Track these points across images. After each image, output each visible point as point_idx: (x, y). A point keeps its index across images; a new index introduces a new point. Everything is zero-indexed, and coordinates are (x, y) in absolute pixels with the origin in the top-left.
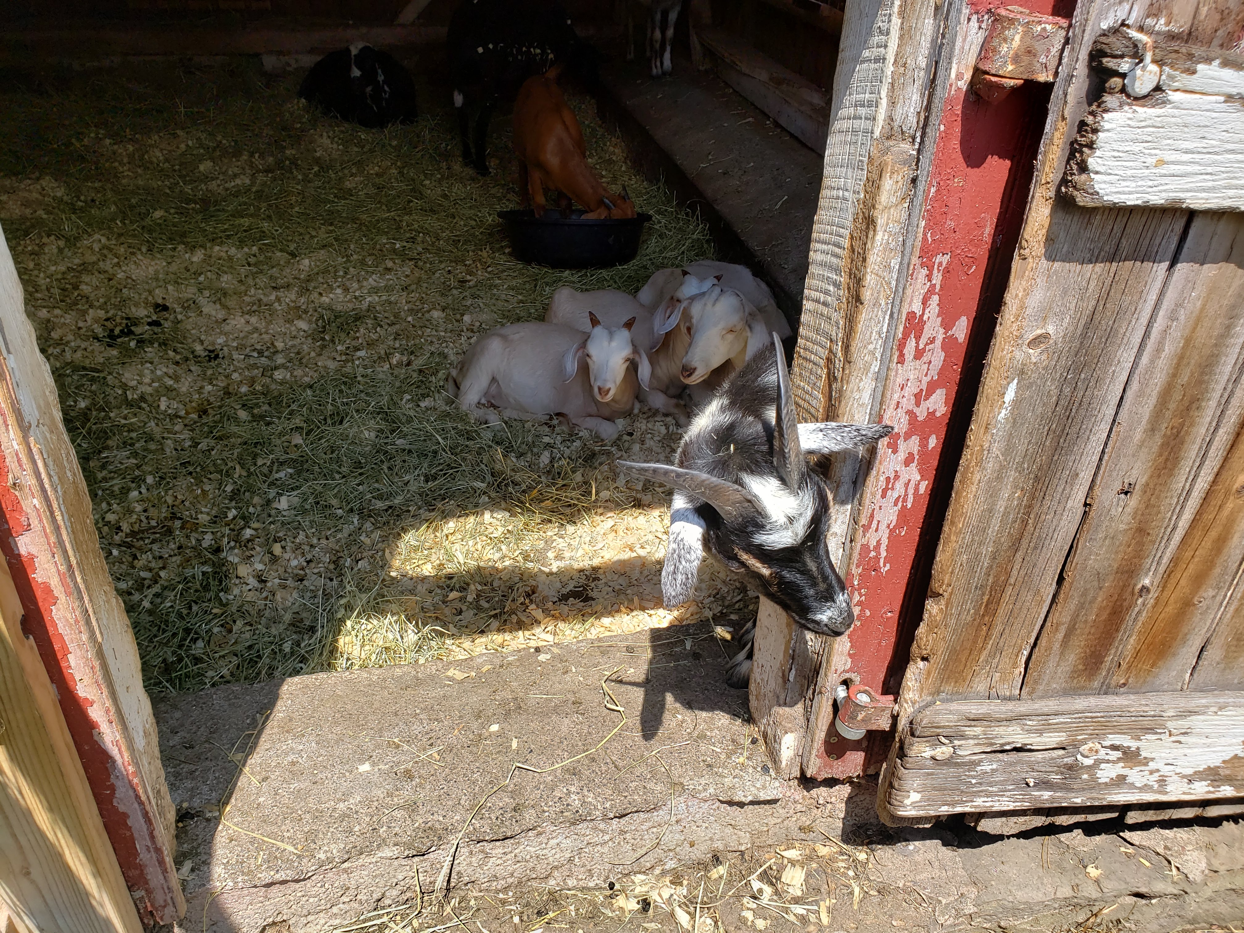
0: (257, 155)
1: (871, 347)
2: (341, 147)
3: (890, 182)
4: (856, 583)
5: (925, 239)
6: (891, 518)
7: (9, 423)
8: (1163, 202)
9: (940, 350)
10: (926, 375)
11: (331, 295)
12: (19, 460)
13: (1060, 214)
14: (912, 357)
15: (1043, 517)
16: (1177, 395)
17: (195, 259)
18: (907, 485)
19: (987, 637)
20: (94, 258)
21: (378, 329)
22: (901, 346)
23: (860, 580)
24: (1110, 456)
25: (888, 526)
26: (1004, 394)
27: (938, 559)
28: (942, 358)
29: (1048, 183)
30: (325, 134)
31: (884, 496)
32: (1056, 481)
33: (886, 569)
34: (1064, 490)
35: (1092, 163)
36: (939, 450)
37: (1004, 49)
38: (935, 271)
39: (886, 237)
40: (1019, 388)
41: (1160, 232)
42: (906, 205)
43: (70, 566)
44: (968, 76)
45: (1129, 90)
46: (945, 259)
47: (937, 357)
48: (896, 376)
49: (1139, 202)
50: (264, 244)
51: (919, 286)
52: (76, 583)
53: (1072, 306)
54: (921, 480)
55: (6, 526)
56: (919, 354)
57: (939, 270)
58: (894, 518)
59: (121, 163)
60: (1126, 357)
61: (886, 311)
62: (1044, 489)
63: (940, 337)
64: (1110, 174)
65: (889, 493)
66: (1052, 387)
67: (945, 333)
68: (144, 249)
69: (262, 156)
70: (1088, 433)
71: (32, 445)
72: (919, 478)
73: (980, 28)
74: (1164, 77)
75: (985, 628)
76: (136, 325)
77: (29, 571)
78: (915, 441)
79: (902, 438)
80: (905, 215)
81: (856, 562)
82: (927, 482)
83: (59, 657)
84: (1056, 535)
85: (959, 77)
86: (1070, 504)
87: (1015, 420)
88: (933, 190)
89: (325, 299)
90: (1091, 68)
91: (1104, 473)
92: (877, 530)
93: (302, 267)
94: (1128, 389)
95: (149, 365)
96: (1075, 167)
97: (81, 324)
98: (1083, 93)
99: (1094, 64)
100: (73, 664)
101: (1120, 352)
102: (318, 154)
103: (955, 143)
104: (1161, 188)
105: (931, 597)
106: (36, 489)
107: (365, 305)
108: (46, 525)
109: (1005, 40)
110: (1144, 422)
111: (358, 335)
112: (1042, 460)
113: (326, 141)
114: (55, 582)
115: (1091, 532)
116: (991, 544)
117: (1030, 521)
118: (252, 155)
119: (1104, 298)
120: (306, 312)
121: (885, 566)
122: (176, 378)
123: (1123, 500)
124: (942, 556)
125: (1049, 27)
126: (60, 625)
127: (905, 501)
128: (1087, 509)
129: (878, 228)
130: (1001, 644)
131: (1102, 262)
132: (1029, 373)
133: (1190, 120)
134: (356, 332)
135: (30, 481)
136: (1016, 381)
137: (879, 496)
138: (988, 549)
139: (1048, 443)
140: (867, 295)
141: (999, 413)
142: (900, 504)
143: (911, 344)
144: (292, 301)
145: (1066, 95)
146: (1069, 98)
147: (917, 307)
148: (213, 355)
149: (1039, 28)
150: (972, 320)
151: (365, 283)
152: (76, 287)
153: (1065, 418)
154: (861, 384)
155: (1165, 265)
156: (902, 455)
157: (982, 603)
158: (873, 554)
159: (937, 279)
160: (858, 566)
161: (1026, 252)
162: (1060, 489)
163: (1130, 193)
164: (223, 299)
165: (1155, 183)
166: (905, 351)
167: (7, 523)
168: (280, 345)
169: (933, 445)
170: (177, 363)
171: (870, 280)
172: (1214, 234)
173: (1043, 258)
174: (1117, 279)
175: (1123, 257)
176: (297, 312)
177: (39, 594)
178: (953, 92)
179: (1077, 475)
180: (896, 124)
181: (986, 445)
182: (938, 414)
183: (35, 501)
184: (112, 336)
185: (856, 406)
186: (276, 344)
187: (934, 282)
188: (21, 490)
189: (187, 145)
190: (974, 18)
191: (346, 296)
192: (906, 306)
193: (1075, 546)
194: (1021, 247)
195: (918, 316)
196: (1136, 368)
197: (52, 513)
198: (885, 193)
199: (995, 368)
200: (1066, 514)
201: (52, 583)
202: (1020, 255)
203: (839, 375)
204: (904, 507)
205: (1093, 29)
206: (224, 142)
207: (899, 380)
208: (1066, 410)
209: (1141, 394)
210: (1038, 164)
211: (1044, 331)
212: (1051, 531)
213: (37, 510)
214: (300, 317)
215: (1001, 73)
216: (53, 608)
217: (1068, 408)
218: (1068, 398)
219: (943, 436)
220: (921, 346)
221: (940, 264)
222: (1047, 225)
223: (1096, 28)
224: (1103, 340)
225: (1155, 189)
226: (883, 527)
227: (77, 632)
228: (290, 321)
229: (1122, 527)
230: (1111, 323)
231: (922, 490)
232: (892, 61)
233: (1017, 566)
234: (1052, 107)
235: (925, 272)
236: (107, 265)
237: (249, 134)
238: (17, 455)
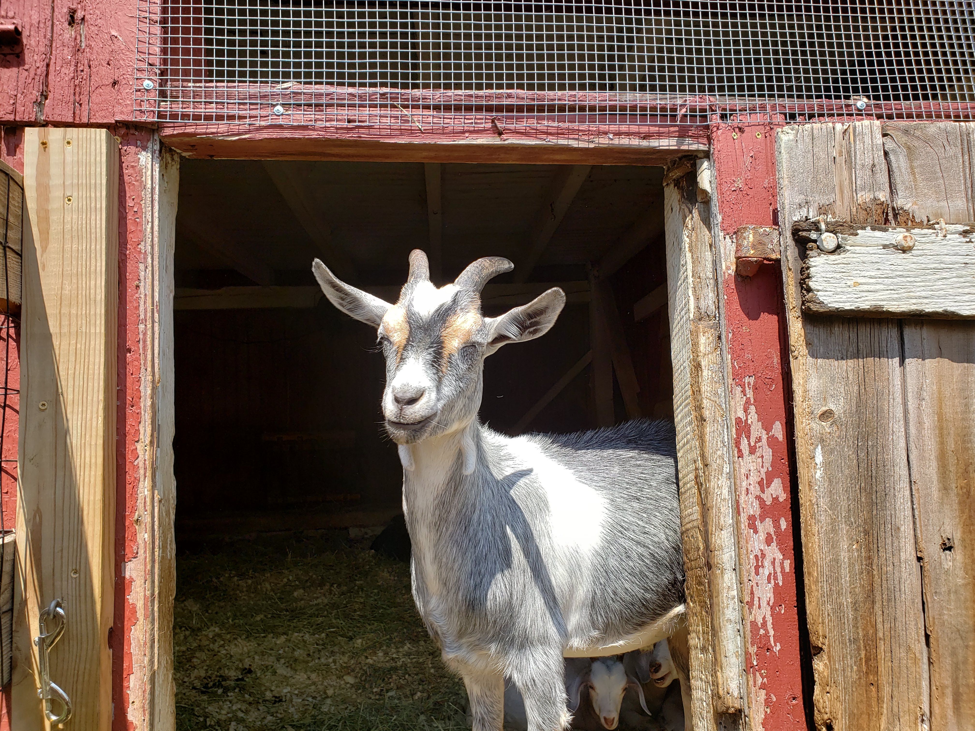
0: (335, 586)
1: (719, 453)
2: (396, 578)
3: (704, 338)
4: (755, 663)
5: (733, 367)
6: (768, 595)
7: (147, 474)
8: (869, 307)
9: (767, 447)
10: (762, 467)
11: (374, 658)
12: (145, 503)
13: (809, 327)
14: (747, 453)
15: (884, 568)
16: (952, 460)
17: (278, 642)
18: (773, 563)
19: (879, 700)
20: (207, 643)
21: (407, 676)
22: (738, 444)
23: (758, 659)
24: (920, 511)
25: (768, 604)
26: (814, 457)
27: (808, 612)
28: (771, 454)
29: (794, 308)
30: (386, 570)
31: (757, 573)
32: (882, 534)
33: (778, 649)
34: (892, 543)
35: (812, 284)
36: (791, 531)
37: (745, 243)
38: (747, 389)
39: (710, 374)
40: (824, 453)
41: (884, 338)
42: (719, 353)
43: (153, 594)
44: (734, 267)
45: (821, 247)
46: (752, 380)
47: (768, 453)
48: (740, 468)
49: (853, 308)
50: (331, 632)
51: (738, 399)
52: (153, 609)
53: (842, 390)
54: (784, 558)
55: (123, 553)
56: (752, 450)
57: (750, 389)
58: (771, 595)
59: (242, 592)
60: (898, 428)
61: (723, 426)
62: (875, 541)
63: (765, 437)
64: (827, 291)
65: (761, 570)
66: (850, 452)
67: (768, 434)
68: (244, 637)
69: (339, 585)
70: (892, 490)
71: (155, 495)
72: (781, 557)
73: (732, 242)
74: (840, 240)
75: (873, 689)
76: (225, 680)
77: (126, 591)
78: (768, 522)
79: (758, 520)
80: (719, 359)
81: (750, 640)
82: (789, 561)
83: (124, 676)
84: (902, 587)
85: (728, 268)
86: (903, 556)
87: (830, 479)
88: (730, 335)
89: (370, 661)
90: (794, 240)
91: (921, 526)
92: (759, 607)
93: (356, 645)
94: (910, 454)
95: (228, 703)
96: (805, 292)
97: (186, 679)
98: (797, 254)
99: (796, 237)
100: (131, 685)
101: (891, 425)
102: (379, 584)
103: (736, 306)
104: (863, 299)
105: (815, 655)
106: (149, 526)
107: (399, 664)
108: (148, 555)
109: (745, 238)
110: (935, 482)
111: (391, 680)
112: (864, 515)
113: (386, 574)
114: (140, 605)
115: (933, 585)
116: (849, 595)
117: (875, 573)
118: (332, 585)
119: (862, 383)
120: (353, 671)
121: (776, 645)
122: (246, 712)
123: (950, 555)
124: (810, 608)
125: (768, 230)
126: (133, 645)
127: (776, 579)
128: (922, 564)
129: (703, 368)
130: (895, 709)
131: (851, 359)
132: (828, 440)
133: (865, 259)
134: (389, 679)
135: (147, 519)
136: (820, 447)
137: (753, 573)
138: (847, 600)
139: (863, 500)
140: (707, 414)
141: (816, 473)
142: (772, 581)
143: (744, 443)
144: (345, 663)
145: (787, 257)
146: (789, 258)
147: (741, 414)
148: (278, 700)
149: (762, 230)
150: (784, 424)
151: (401, 650)
152: (189, 660)
153: (870, 478)
154: (720, 482)
155: (897, 360)
156: (762, 536)
157: (861, 659)
158: (762, 632)
159: (750, 394)
160: (753, 645)
161: (796, 353)
162: (889, 541)
163: (845, 302)
164: (293, 665)
165: (859, 296)
166: (741, 447)
167: (124, 550)
168: (330, 692)
169: (785, 527)
170: (250, 704)
171: (706, 403)
172: (922, 339)
173: (809, 356)
174: (866, 370)
175: (865, 356)
176: (347, 670)
177: (127, 613)
178: (726, 277)
179: (899, 528)
180: (702, 311)
181: (814, 501)
182: (781, 500)
183: (146, 536)
184: (206, 686)
185: (719, 500)
186: (327, 691)
187: (748, 396)
188: (140, 525)
189: (288, 579)
190: (727, 237)
191: (385, 658)
192: (733, 414)
193: (925, 601)
194: (792, 352)
195: (743, 420)
196: (909, 437)
197: (153, 548)
198: (702, 345)
199: (802, 438)
200: (903, 565)
201: (138, 605)
202: (793, 357)
203: (702, 480)
204: (776, 585)
205: (789, 221)
206: (314, 576)
207: (743, 471)
208: (868, 471)
209: (922, 458)
210: (786, 301)
211: (827, 408)
212: (896, 582)
213: (146, 542)
214: (349, 674)
215: (747, 255)
216: (133, 628)
217: (868, 468)
218: (866, 461)
219: (791, 519)
220: (752, 444)
221: (749, 383)
222: (803, 334)
223: (791, 221)
224: (875, 415)
225: (859, 299)
226: (764, 604)
227: (143, 653)
228: (340, 677)
229: (960, 581)
230: (875, 402)
231: (787, 570)
232: (691, 275)
233: (880, 620)
234: (783, 268)
235: (739, 389)
236: (215, 647)
237: (332, 571)
238: (145, 499)
